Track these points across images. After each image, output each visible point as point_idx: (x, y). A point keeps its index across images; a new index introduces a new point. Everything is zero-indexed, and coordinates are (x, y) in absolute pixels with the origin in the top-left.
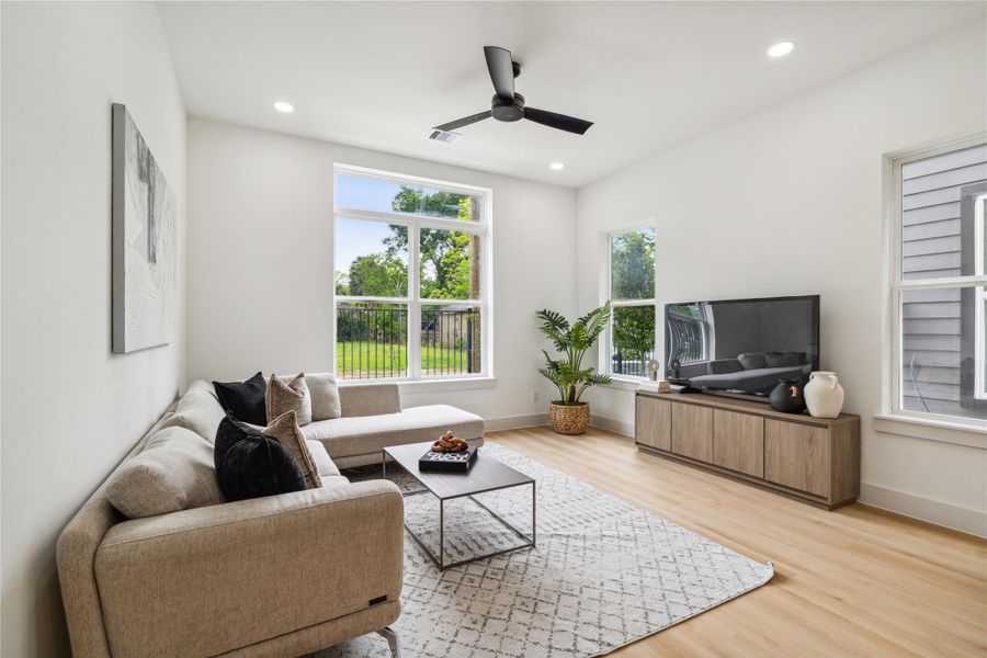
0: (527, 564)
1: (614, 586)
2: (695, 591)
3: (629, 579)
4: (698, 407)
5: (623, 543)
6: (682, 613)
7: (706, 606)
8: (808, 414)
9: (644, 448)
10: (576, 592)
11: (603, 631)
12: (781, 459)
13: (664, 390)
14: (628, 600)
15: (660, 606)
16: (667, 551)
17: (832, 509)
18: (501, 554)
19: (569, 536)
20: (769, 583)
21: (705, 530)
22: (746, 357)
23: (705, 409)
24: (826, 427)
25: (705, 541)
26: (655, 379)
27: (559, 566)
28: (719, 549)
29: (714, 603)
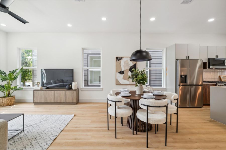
0: (26, 134)
1: (50, 128)
2: (65, 122)
3: (52, 126)
4: (51, 91)
5: (46, 121)
6: (65, 126)
7: (68, 123)
8: (72, 89)
9: (35, 103)
10: (43, 132)
11: (54, 134)
12: (68, 98)
13: (41, 89)
14: (54, 129)
15: (60, 127)
16: (56, 119)
17: (76, 104)
18: (15, 136)
19: (32, 125)
20: (74, 116)
21: (60, 114)
22: (53, 81)
23: (53, 91)
24: (75, 91)
25: (61, 115)
26: (39, 86)
27: (35, 131)
28: (64, 115)
29: (68, 122)
